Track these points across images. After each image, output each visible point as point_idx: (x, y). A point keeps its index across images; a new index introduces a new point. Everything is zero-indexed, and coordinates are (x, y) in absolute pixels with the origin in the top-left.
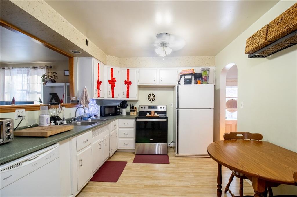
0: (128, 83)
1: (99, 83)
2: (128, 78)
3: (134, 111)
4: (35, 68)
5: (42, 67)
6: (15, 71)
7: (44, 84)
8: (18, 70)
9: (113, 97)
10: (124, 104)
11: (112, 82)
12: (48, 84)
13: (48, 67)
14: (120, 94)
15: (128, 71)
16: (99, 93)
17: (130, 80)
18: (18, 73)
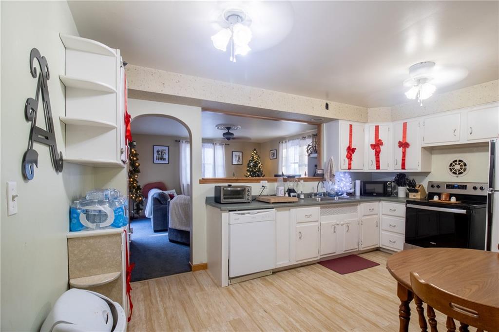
0: (404, 145)
1: (351, 151)
2: (404, 137)
3: (416, 191)
4: (304, 138)
5: (309, 137)
6: (290, 143)
7: (309, 155)
8: (292, 143)
9: (378, 167)
10: (402, 179)
11: (377, 146)
12: (312, 156)
13: (314, 135)
14: (390, 164)
15: (405, 125)
16: (350, 164)
17: (408, 141)
18: (292, 146)
